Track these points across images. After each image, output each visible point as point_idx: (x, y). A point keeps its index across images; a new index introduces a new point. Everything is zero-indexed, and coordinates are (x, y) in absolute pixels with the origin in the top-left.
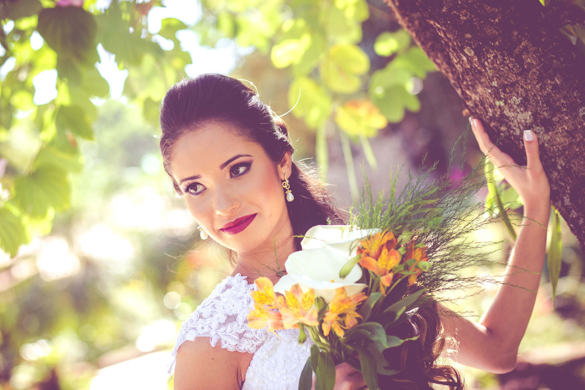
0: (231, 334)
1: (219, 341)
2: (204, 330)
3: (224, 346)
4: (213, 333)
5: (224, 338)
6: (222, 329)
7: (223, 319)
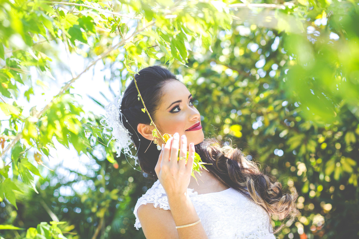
0: (164, 202)
1: (159, 205)
2: (151, 200)
3: (161, 207)
4: (155, 202)
5: (161, 204)
6: (160, 200)
7: (160, 196)
